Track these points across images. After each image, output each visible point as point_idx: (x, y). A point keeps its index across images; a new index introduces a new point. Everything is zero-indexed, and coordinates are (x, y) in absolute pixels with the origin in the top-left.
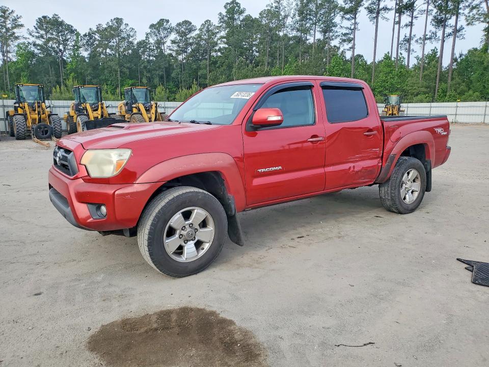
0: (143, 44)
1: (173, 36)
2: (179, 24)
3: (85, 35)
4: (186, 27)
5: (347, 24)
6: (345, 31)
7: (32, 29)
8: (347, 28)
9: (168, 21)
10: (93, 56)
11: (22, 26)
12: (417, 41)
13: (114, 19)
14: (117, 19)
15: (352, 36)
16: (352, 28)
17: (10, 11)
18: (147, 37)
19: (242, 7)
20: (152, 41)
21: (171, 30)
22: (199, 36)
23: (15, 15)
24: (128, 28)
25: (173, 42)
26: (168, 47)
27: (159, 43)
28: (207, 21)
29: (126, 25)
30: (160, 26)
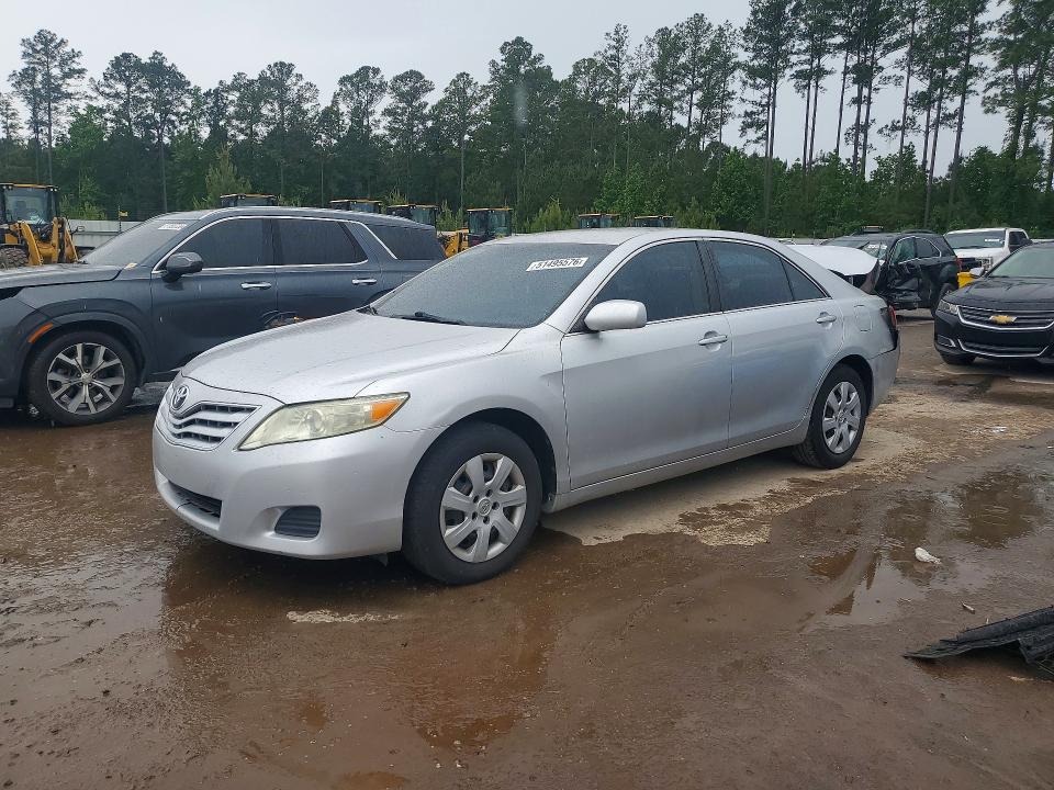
0: (330, 116)
1: (387, 100)
2: (397, 79)
3: (208, 94)
4: (412, 84)
5: (756, 95)
6: (750, 108)
7: (99, 78)
8: (755, 103)
9: (376, 71)
10: (218, 134)
11: (81, 72)
12: (880, 131)
13: (276, 65)
14: (282, 64)
15: (762, 117)
16: (763, 103)
17: (58, 41)
18: (335, 102)
19: (534, 53)
20: (343, 108)
21: (382, 87)
22: (441, 105)
23: (68, 49)
24: (302, 83)
25: (387, 112)
26: (380, 124)
27: (360, 113)
28: (462, 75)
29: (299, 77)
30: (362, 81)
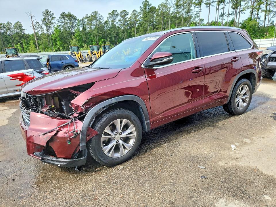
0: (106, 23)
1: (119, 18)
2: (121, 12)
3: (81, 20)
4: (124, 13)
5: (197, 9)
6: (196, 13)
7: (59, 19)
8: (197, 11)
9: (116, 11)
10: (84, 29)
11: (55, 18)
12: (226, 16)
13: (94, 12)
14: (95, 12)
15: (199, 15)
16: (199, 11)
17: (49, 11)
18: (108, 19)
19: (150, 3)
20: (110, 20)
21: (118, 15)
22: (131, 17)
23: (51, 13)
24: (100, 16)
25: (119, 21)
26: (117, 24)
27: (113, 21)
28: (134, 10)
29: (99, 14)
30: (113, 13)
